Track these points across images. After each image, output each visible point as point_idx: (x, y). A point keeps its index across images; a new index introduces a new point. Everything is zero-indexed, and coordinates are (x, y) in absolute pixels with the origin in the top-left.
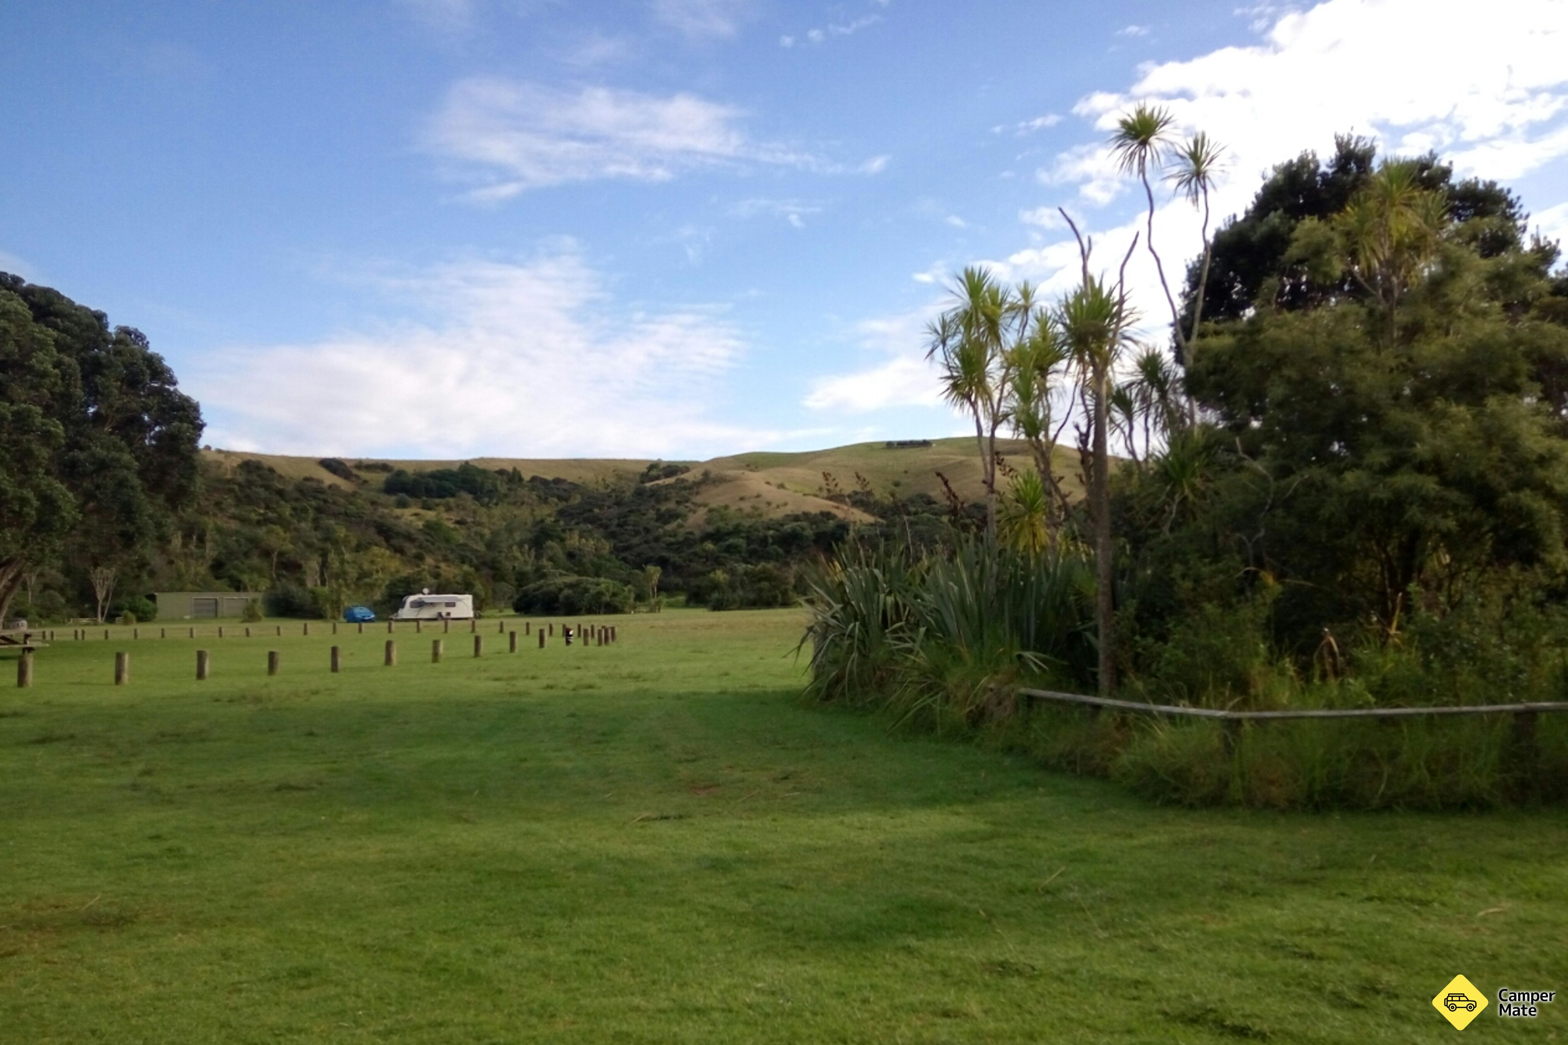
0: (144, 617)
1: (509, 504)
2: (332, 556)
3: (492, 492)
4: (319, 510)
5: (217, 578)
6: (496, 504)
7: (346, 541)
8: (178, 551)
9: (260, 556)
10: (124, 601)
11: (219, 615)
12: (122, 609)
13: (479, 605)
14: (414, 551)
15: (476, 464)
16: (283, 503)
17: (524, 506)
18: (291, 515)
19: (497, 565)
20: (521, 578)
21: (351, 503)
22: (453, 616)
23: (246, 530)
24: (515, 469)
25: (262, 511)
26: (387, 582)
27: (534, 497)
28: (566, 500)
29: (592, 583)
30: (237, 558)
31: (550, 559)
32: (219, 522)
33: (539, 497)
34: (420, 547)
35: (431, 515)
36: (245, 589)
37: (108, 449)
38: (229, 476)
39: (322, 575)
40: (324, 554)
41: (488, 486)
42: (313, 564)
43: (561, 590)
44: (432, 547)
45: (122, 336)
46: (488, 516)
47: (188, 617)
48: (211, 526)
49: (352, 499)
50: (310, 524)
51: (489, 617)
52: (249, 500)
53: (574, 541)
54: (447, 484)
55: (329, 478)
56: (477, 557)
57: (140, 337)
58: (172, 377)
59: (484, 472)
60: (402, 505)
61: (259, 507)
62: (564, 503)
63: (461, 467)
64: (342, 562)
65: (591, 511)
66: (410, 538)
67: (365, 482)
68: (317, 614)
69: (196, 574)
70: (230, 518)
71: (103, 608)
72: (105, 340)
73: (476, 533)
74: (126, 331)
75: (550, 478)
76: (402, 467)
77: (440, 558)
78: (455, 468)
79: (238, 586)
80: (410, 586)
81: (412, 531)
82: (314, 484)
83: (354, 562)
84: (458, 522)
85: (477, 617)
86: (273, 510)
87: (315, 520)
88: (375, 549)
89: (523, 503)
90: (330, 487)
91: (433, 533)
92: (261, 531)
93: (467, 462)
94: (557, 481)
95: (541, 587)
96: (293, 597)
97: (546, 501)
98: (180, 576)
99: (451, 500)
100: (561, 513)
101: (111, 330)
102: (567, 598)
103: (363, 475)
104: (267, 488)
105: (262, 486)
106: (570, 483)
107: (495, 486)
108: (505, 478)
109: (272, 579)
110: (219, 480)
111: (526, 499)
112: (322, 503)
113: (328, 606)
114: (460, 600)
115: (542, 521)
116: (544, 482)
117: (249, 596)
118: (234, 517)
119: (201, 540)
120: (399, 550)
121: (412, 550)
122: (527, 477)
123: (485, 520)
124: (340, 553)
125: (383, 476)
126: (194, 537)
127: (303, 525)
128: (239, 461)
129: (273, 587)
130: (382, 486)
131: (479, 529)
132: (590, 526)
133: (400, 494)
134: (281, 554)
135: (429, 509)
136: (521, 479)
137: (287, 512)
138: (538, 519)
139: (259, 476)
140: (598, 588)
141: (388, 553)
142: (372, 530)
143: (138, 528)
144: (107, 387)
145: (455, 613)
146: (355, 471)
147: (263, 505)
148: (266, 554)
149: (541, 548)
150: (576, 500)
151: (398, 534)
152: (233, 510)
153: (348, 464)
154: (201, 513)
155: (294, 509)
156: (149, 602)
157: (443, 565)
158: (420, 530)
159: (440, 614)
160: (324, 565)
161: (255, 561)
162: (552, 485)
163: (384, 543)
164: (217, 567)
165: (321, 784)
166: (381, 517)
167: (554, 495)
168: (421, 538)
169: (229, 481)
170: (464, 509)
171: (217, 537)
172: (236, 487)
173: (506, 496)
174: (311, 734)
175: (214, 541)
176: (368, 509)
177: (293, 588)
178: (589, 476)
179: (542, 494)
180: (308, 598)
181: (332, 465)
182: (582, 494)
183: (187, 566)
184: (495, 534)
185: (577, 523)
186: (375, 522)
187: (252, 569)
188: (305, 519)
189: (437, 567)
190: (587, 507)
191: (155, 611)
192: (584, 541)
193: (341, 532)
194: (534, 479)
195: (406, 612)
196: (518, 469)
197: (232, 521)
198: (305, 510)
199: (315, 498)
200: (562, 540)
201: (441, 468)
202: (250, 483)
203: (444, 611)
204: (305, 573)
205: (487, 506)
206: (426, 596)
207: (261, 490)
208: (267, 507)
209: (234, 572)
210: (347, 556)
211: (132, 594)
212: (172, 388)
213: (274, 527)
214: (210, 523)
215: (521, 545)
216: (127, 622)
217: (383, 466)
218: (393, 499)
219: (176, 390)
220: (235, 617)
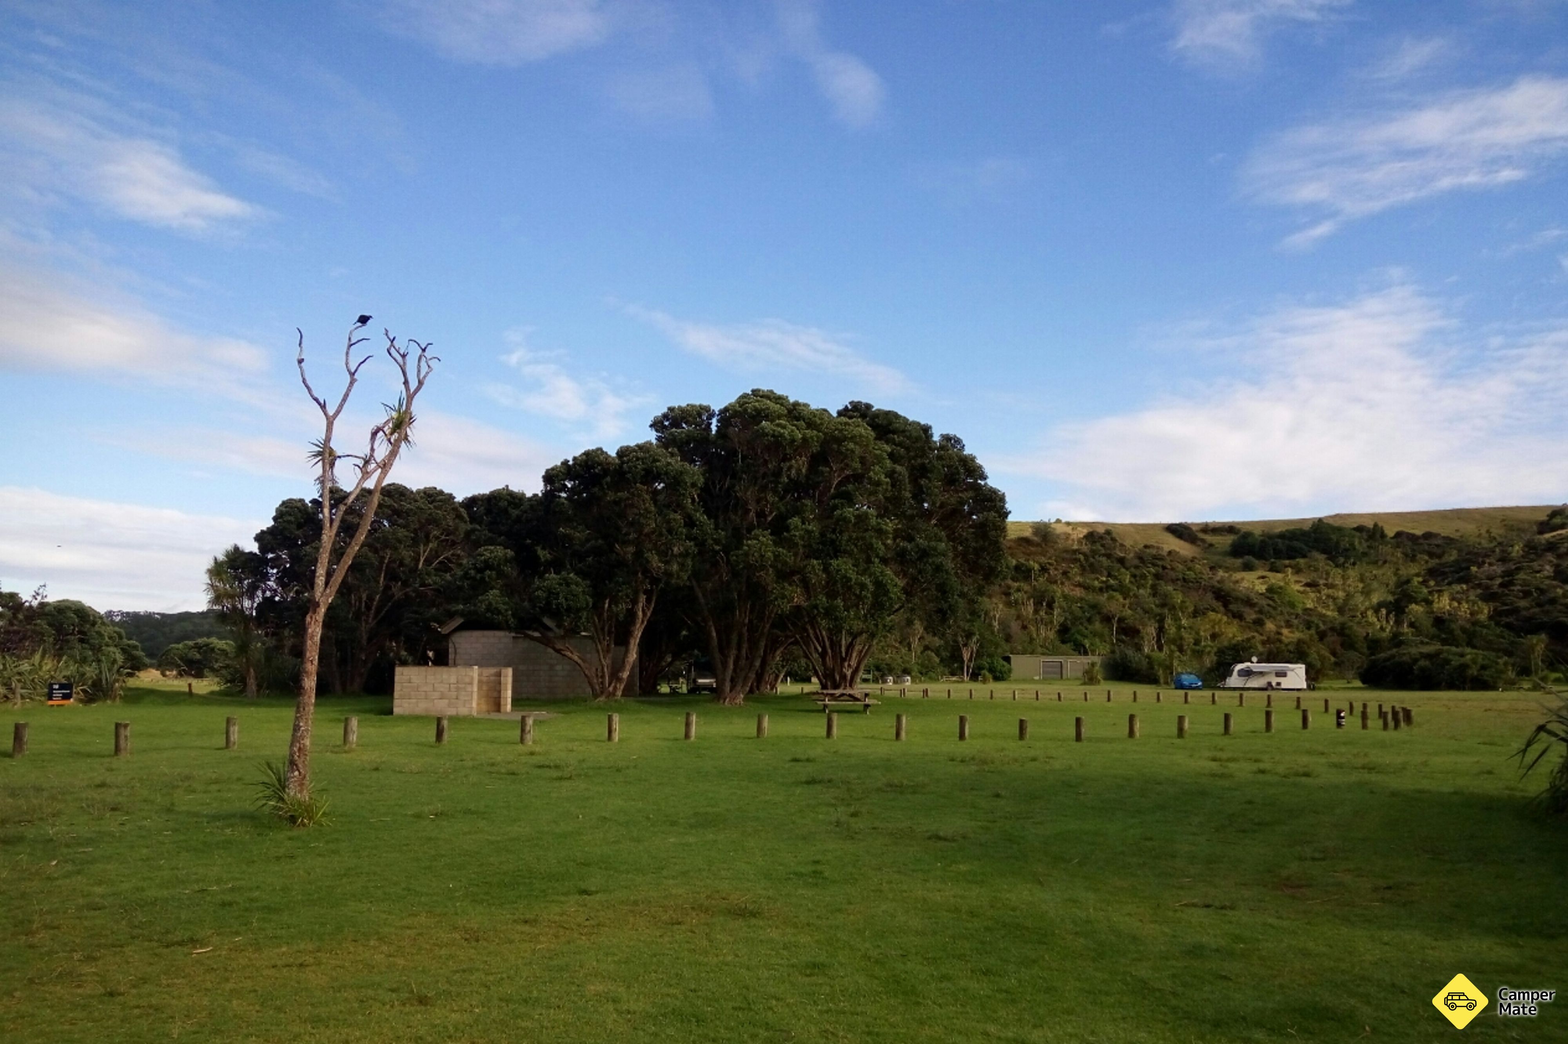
0: (999, 676)
1: (1368, 563)
2: (1169, 621)
3: (1347, 552)
4: (1157, 576)
5: (1063, 642)
6: (1354, 564)
7: (1183, 608)
8: (1030, 616)
9: (1102, 622)
10: (985, 662)
11: (1064, 676)
12: (983, 669)
13: (1313, 676)
14: (1254, 616)
15: (1331, 522)
16: (1123, 570)
17: (1387, 565)
18: (1131, 582)
19: (1347, 631)
20: (1374, 644)
21: (1189, 569)
22: (1283, 686)
23: (1091, 597)
24: (1376, 525)
25: (1104, 579)
26: (1215, 649)
27: (1399, 555)
28: (1440, 557)
29: (1455, 654)
30: (1081, 624)
31: (1412, 625)
32: (1066, 590)
33: (1406, 555)
34: (1260, 612)
35: (1276, 579)
36: (1086, 653)
37: (930, 540)
38: (1075, 547)
39: (1159, 640)
40: (1161, 621)
41: (1345, 544)
42: (1151, 630)
43: (1416, 661)
44: (1273, 612)
45: (944, 443)
46: (1343, 577)
47: (1037, 678)
48: (1059, 594)
49: (1190, 564)
50: (1149, 590)
51: (1325, 689)
52: (1093, 569)
53: (1444, 603)
54: (1297, 544)
55: (1173, 544)
56: (1324, 623)
57: (958, 441)
58: (983, 473)
59: (1339, 529)
60: (1248, 567)
61: (1102, 575)
62: (1437, 561)
63: (1313, 525)
64: (1179, 627)
65: (1468, 568)
66: (1248, 602)
67: (1211, 545)
68: (1152, 680)
69: (1046, 638)
70: (1076, 586)
71: (968, 668)
72: (930, 448)
73: (1328, 596)
74: (947, 438)
75: (1418, 532)
76: (1250, 528)
77: (1283, 624)
78: (1307, 527)
79: (1081, 650)
80: (1239, 653)
81: (1252, 595)
82: (1154, 552)
83: (1191, 628)
84: (1307, 585)
85: (1310, 688)
86: (1115, 578)
87: (1154, 587)
88: (1212, 615)
89: (1385, 562)
90: (1170, 553)
91: (1276, 597)
92: (1103, 598)
93: (1320, 520)
94: (1428, 536)
95: (1393, 656)
96: (1130, 661)
97: (1413, 559)
98: (1032, 640)
99: (1301, 561)
100: (1432, 573)
101: (936, 438)
102: (1422, 670)
103: (1209, 538)
104: (1109, 556)
105: (1104, 555)
106: (1444, 538)
107: (1352, 545)
108: (1365, 535)
109: (1113, 644)
110: (1066, 551)
111: (1389, 558)
112: (1160, 570)
113: (1161, 672)
114: (1293, 670)
115: (1408, 581)
116: (1413, 538)
117: (1090, 659)
118: (1080, 585)
119: (1050, 606)
120: (1239, 616)
121: (1251, 615)
122: (1390, 532)
123: (1338, 581)
124: (1177, 619)
125: (1229, 539)
126: (1044, 604)
127: (1141, 591)
128: (1085, 531)
129: (1113, 652)
130: (1228, 549)
131: (1330, 591)
132: (1464, 586)
133: (1247, 557)
134: (1121, 620)
135: (1278, 572)
136: (1383, 536)
137: (1127, 579)
138: (1404, 579)
139: (1103, 546)
140: (1462, 660)
141: (1225, 618)
142: (1209, 596)
143: (950, 606)
144: (930, 488)
145: (1286, 683)
146: (1201, 535)
147: (1105, 573)
148: (1107, 619)
149: (1403, 612)
150: (1452, 556)
151: (1237, 599)
152: (1078, 579)
153: (1194, 529)
154: (1051, 583)
155: (1134, 576)
156: (1005, 663)
157: (1285, 631)
158: (1261, 594)
159: (1270, 684)
160: (1161, 630)
161: (1097, 626)
162: (1421, 541)
163: (1222, 609)
164: (1064, 633)
165: (964, 837)
166: (1218, 582)
167: (1423, 552)
168: (1264, 602)
169: (1075, 552)
170: (1316, 570)
171: (1064, 604)
172: (1082, 557)
173: (1365, 554)
174: (998, 796)
175: (1061, 607)
176: (1207, 573)
177: (1130, 652)
178: (1469, 528)
179: (1409, 551)
180: (1145, 662)
181: (1178, 531)
182: (1460, 551)
183: (1038, 630)
184: (1349, 596)
185: (1450, 584)
186: (1213, 587)
187: (1095, 634)
188: (1144, 586)
189: (1279, 633)
190: (1464, 565)
191: (1010, 671)
192: (1456, 604)
193: (1178, 598)
194: (1399, 535)
195: (1234, 680)
196: (1380, 524)
197: (1077, 589)
198: (1144, 577)
199: (1154, 565)
200: (1429, 603)
201: (1292, 527)
202: (1094, 553)
203: (1274, 681)
204: (1143, 638)
205: (1342, 566)
206: (1254, 665)
207: (1103, 559)
208: (1109, 575)
209: (1079, 637)
210: (1184, 622)
211: (991, 656)
212: (983, 483)
213: (1115, 594)
214: (1058, 591)
215: (1377, 610)
216: (984, 681)
217: (1230, 529)
218: (1239, 562)
219: (986, 484)
220: (1077, 679)
